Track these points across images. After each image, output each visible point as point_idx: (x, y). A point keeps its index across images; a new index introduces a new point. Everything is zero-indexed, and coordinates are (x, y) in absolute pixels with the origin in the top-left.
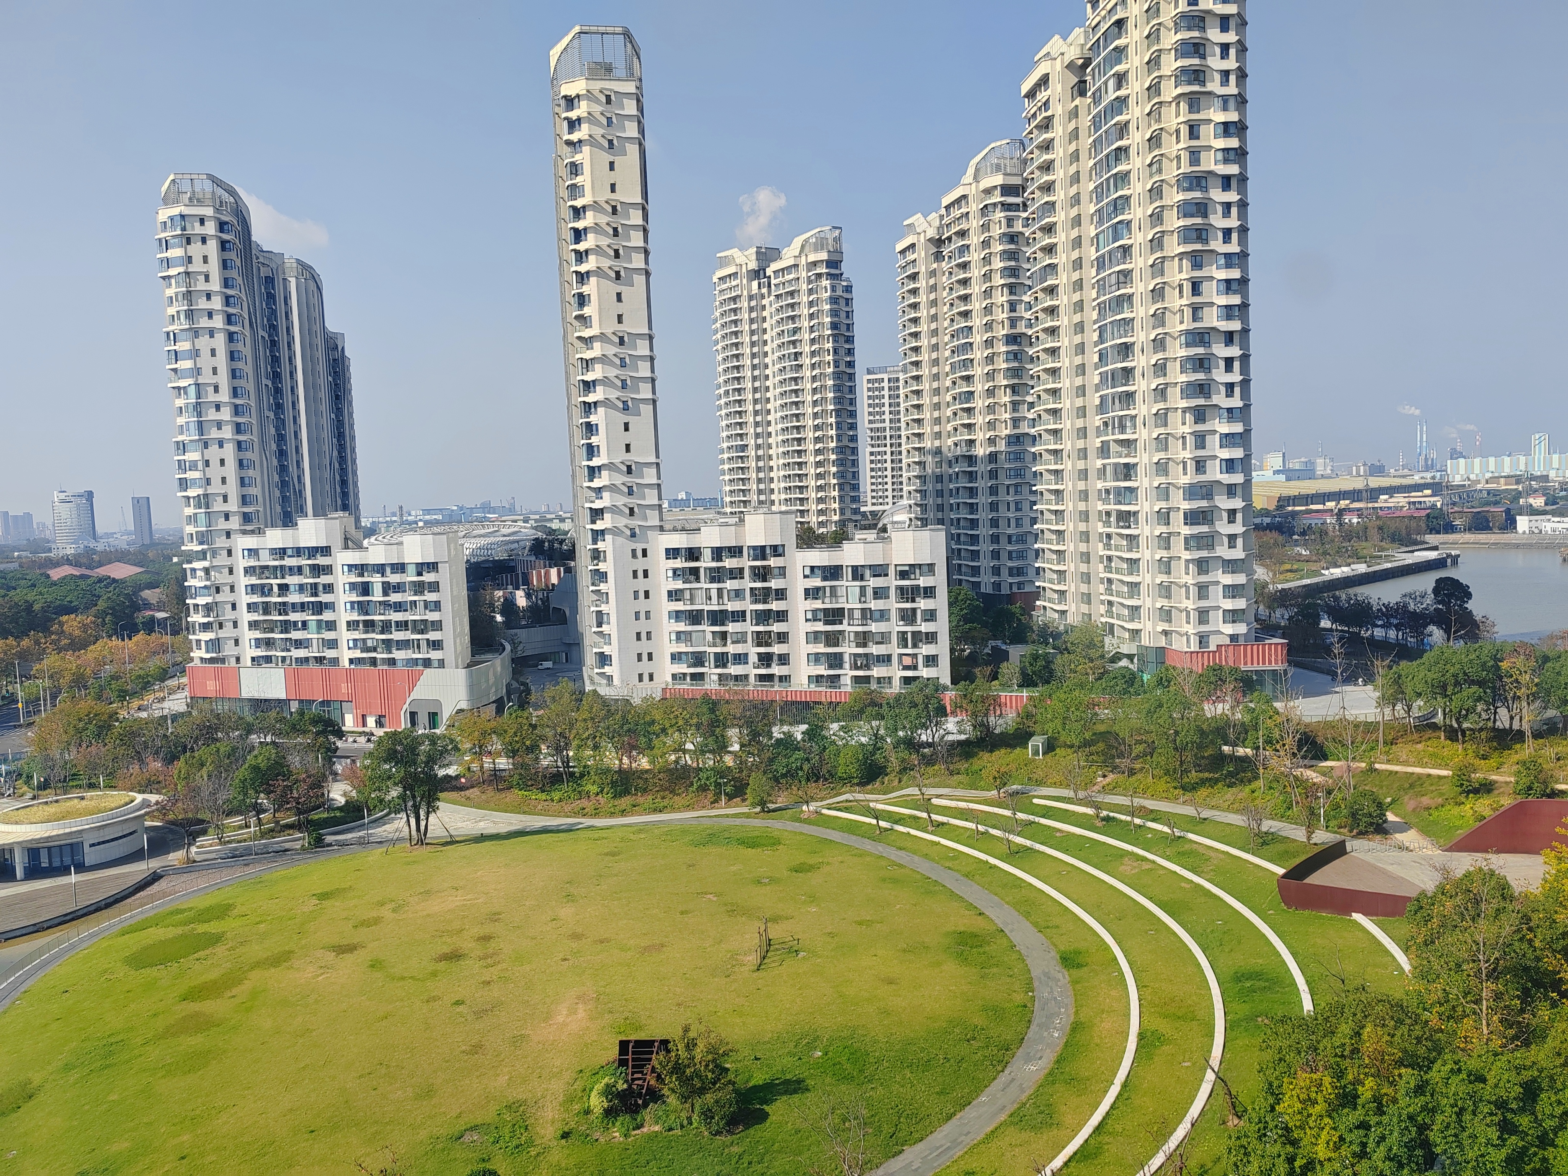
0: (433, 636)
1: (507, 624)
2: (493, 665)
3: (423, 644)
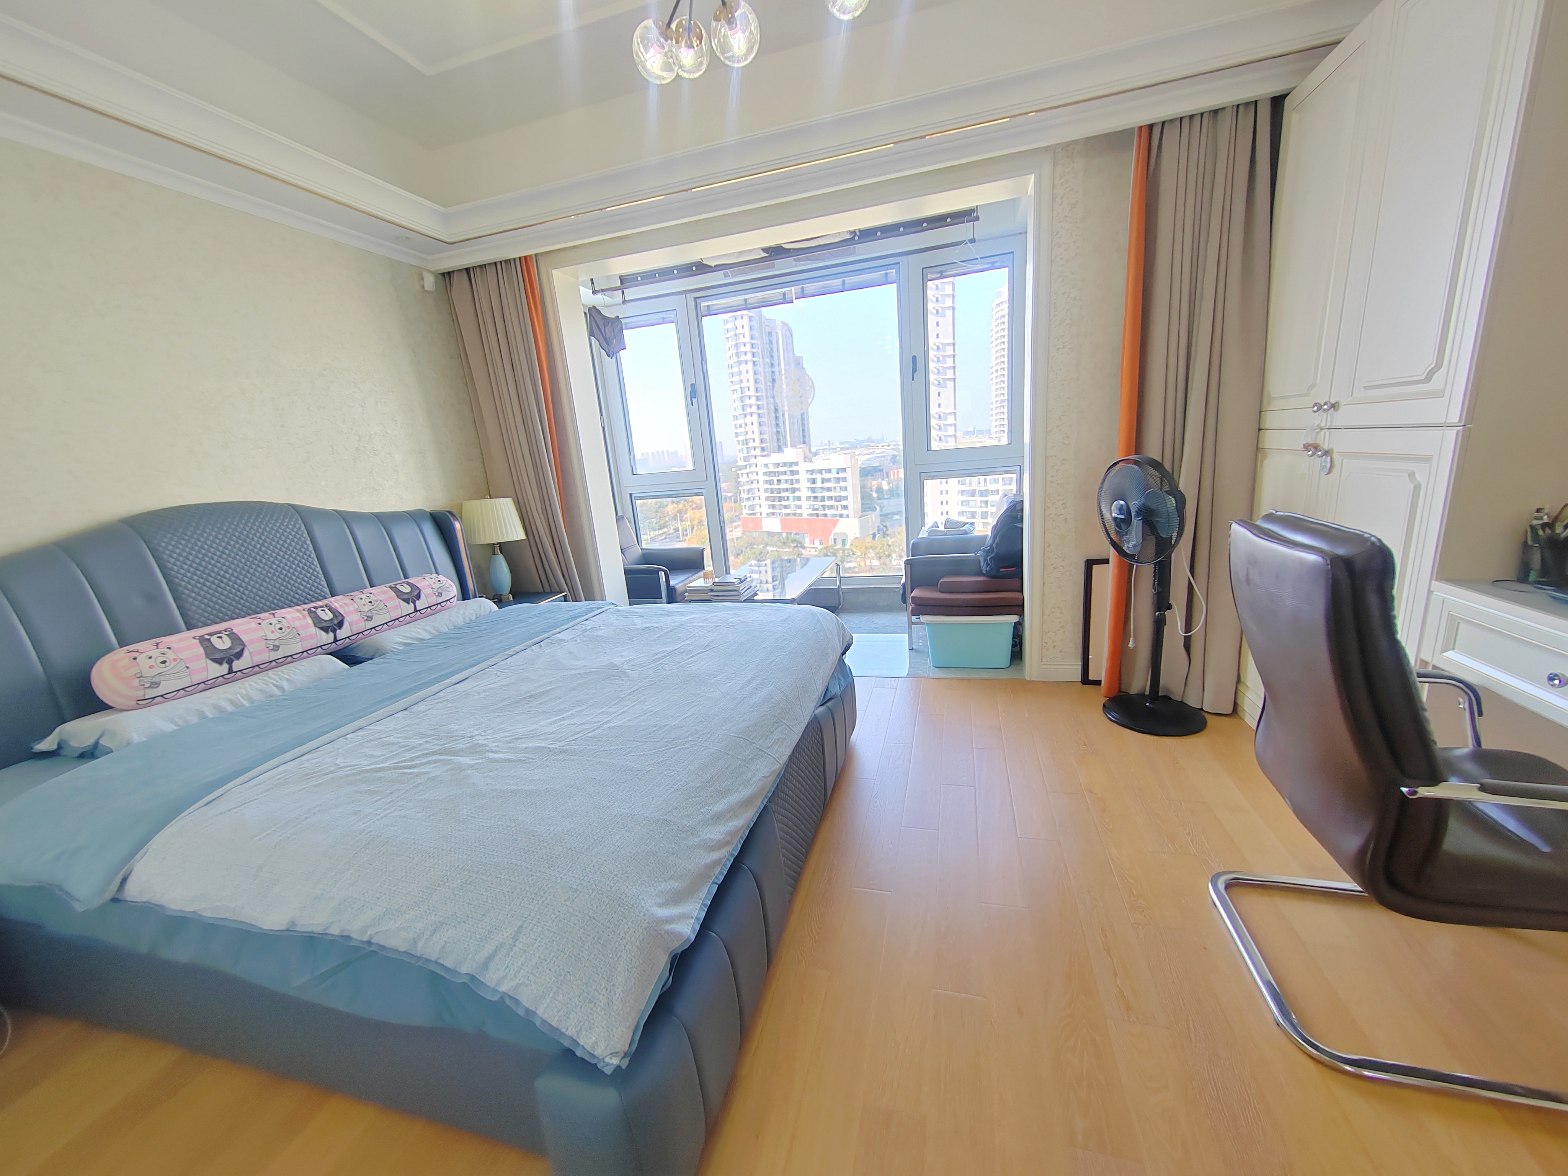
0: (844, 503)
1: (879, 498)
2: (871, 518)
3: (839, 507)
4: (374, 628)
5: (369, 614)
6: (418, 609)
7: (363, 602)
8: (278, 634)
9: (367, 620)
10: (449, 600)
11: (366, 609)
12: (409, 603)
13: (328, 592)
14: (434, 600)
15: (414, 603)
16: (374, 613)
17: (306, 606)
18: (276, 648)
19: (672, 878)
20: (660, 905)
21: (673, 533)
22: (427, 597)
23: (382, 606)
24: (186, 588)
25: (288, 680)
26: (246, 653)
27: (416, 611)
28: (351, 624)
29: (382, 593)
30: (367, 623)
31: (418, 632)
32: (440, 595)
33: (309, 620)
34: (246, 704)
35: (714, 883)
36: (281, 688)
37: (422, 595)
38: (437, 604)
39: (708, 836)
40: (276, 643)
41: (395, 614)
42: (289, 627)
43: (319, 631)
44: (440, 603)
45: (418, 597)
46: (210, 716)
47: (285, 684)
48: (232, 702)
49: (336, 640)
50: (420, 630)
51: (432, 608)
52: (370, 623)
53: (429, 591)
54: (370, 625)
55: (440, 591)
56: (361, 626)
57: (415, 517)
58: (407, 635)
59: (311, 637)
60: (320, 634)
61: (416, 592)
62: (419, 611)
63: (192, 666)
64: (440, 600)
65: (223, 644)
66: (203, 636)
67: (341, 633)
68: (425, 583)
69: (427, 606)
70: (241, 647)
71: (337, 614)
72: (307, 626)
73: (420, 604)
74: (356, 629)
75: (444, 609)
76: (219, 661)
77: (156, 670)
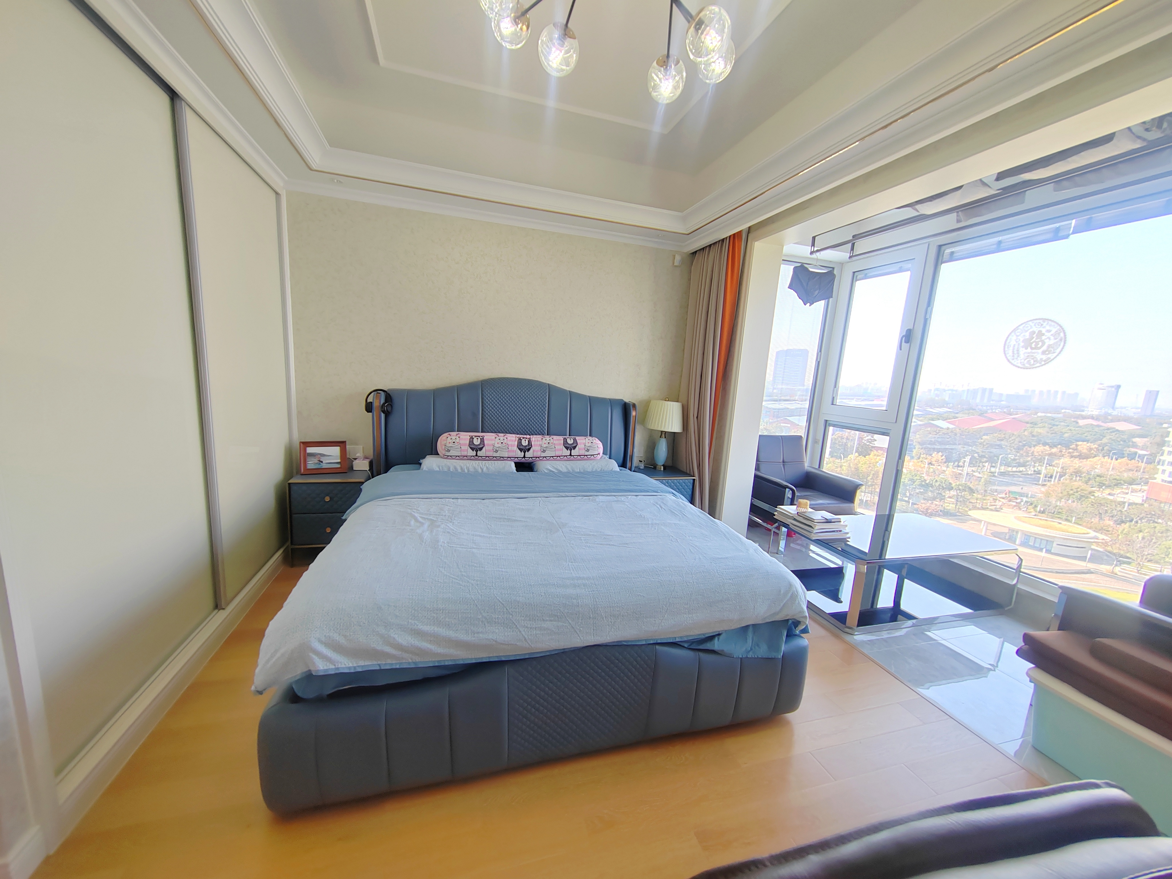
4: (545, 457)
5: (545, 449)
6: (572, 455)
7: (546, 442)
8: (500, 445)
9: (542, 452)
10: (593, 455)
11: (545, 446)
12: (568, 450)
13: (546, 433)
14: (583, 452)
15: (571, 451)
16: (547, 449)
17: (518, 436)
18: (496, 451)
19: (345, 636)
20: (320, 641)
21: (1031, 474)
22: (579, 449)
23: (553, 447)
24: (487, 414)
25: (487, 467)
26: (484, 449)
27: (571, 455)
28: (533, 451)
29: (558, 440)
30: (542, 453)
31: (562, 467)
32: (588, 450)
33: (516, 443)
34: (466, 471)
35: (379, 665)
36: (482, 470)
37: (577, 447)
38: (585, 455)
39: (396, 636)
40: (497, 449)
41: (558, 453)
42: (506, 443)
43: (518, 450)
44: (587, 455)
45: (574, 448)
46: (451, 470)
47: (485, 469)
48: (462, 469)
49: (524, 457)
50: (563, 466)
51: (581, 457)
52: (544, 454)
53: (583, 446)
54: (543, 455)
55: (589, 448)
56: (539, 454)
57: (612, 402)
58: (555, 466)
59: (513, 451)
60: (518, 451)
61: (574, 445)
62: (573, 456)
63: (463, 448)
64: (587, 453)
65: (477, 442)
66: (472, 436)
67: (528, 454)
68: (582, 441)
69: (578, 454)
70: (483, 446)
71: (530, 444)
72: (514, 446)
73: (574, 452)
74: (536, 455)
75: (588, 459)
76: (472, 449)
77: (451, 445)
